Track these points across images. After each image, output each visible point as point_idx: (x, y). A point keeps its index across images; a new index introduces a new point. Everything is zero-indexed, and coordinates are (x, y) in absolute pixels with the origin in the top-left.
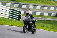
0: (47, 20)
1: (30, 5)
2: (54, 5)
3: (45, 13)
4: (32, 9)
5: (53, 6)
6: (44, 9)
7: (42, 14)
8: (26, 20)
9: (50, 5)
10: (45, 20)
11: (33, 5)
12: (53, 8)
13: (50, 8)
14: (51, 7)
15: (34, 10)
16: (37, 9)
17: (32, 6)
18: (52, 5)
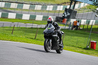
0: (40, 28)
1: (12, 2)
2: (52, 3)
3: (37, 16)
4: (15, 9)
5: (51, 5)
6: (35, 9)
7: (33, 18)
8: (47, 32)
9: (46, 2)
10: (37, 28)
11: (17, 3)
12: (52, 6)
13: (46, 7)
14: (48, 6)
15: (19, 11)
16: (23, 8)
17: (15, 4)
18: (50, 2)
